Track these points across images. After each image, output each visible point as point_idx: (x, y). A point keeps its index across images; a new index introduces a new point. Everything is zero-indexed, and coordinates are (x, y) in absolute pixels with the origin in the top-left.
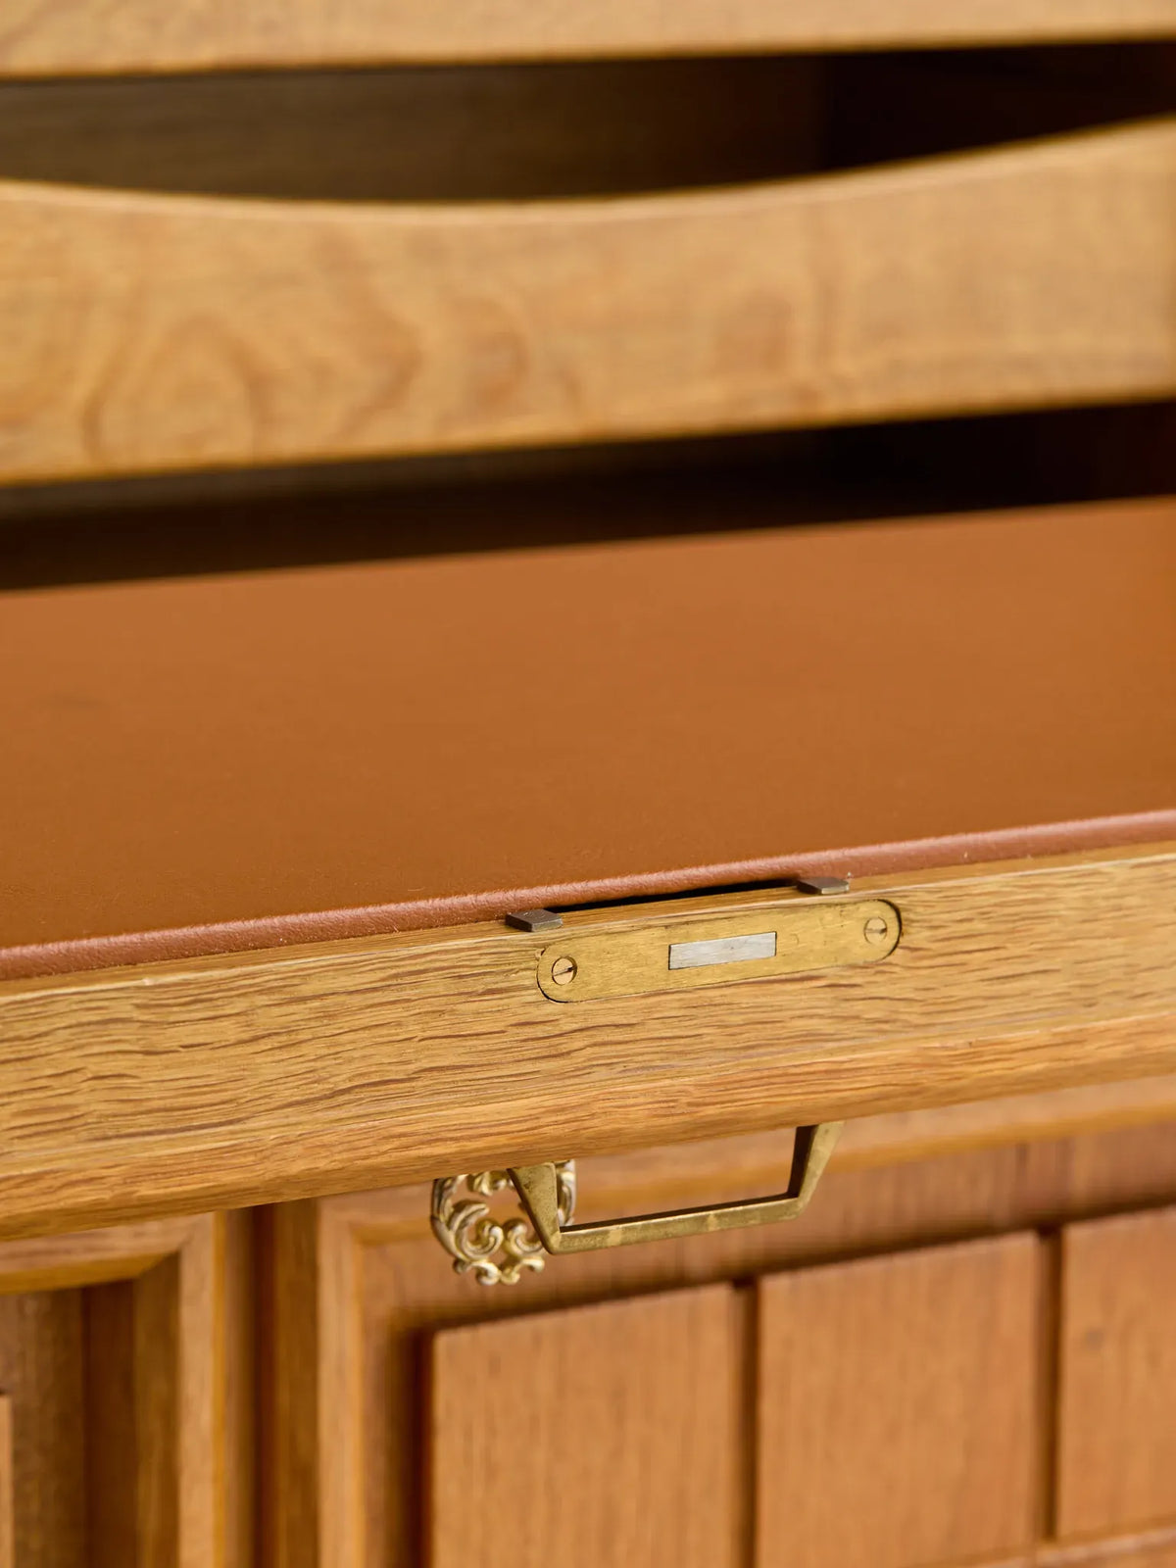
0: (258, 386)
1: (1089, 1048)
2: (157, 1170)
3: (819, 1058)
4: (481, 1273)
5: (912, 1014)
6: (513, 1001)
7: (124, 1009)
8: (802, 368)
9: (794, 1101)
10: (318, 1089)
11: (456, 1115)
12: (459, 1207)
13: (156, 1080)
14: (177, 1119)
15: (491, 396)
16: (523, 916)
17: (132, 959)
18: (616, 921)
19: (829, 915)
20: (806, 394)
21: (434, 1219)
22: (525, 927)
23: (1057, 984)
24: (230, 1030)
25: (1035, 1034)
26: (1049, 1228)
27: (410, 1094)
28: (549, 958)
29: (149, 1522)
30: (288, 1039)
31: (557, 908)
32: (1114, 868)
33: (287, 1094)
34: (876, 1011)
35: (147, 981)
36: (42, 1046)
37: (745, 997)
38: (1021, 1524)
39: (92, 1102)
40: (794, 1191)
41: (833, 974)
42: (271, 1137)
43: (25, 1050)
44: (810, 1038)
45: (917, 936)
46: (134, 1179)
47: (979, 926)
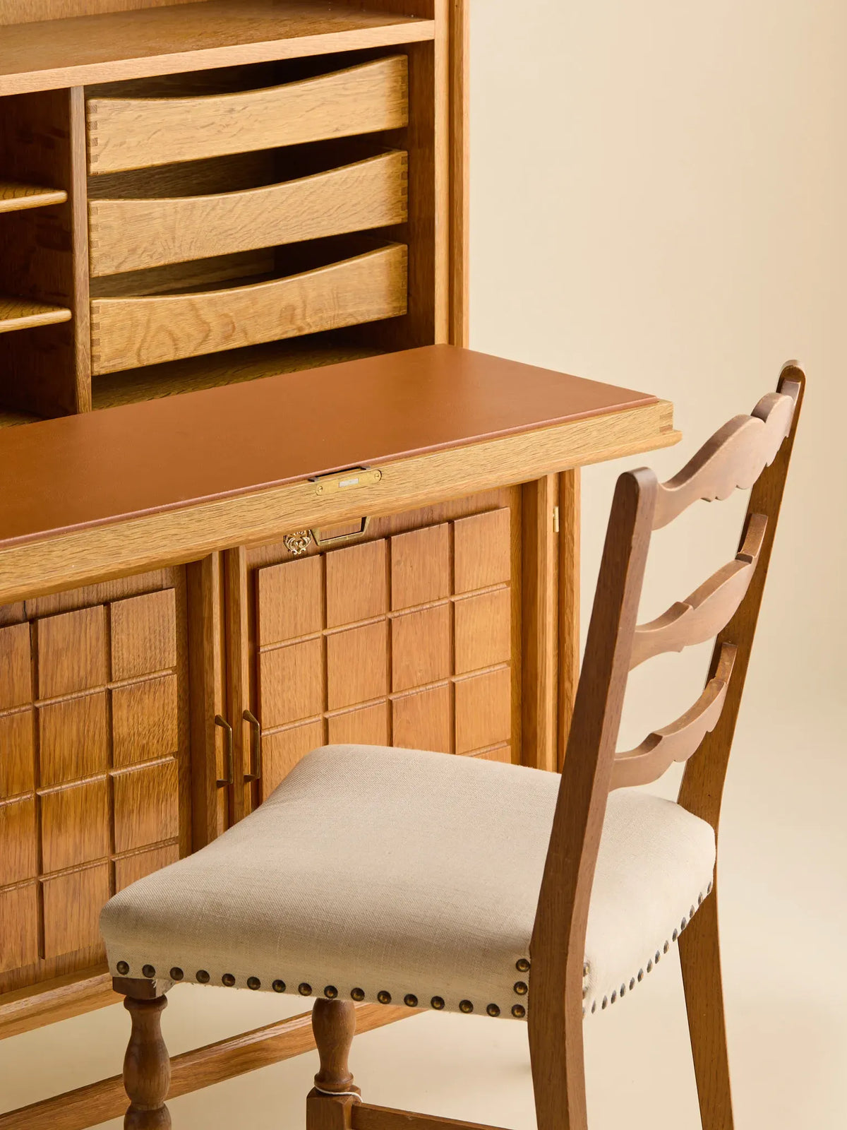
0: (175, 341)
1: (419, 497)
2: (252, 534)
3: (367, 503)
4: (294, 552)
5: (384, 493)
6: (312, 496)
7: (244, 503)
8: (299, 323)
9: (363, 514)
10: (278, 516)
11: (303, 519)
12: (289, 539)
13: (250, 517)
14: (253, 524)
15: (227, 338)
16: (312, 479)
17: (243, 493)
18: (329, 478)
19: (368, 474)
20: (300, 329)
21: (284, 541)
22: (313, 481)
23: (411, 484)
24: (263, 506)
25: (407, 495)
26: (387, 537)
27: (293, 516)
28: (318, 486)
29: (206, 615)
30: (272, 507)
31: (317, 476)
32: (421, 459)
33: (272, 518)
34: (377, 493)
35: (248, 497)
36: (231, 511)
37: (353, 492)
38: (384, 608)
39: (239, 522)
40: (362, 530)
41: (370, 486)
42: (271, 526)
43: (228, 512)
44: (365, 499)
45: (384, 477)
46: (249, 536)
47: (396, 474)
